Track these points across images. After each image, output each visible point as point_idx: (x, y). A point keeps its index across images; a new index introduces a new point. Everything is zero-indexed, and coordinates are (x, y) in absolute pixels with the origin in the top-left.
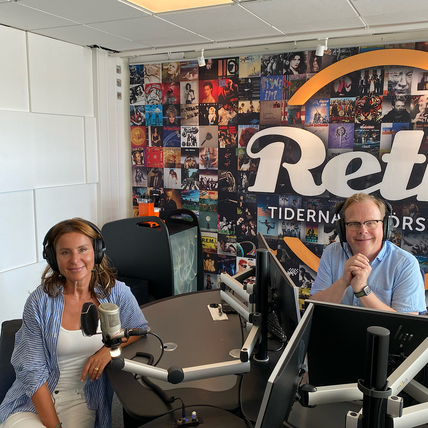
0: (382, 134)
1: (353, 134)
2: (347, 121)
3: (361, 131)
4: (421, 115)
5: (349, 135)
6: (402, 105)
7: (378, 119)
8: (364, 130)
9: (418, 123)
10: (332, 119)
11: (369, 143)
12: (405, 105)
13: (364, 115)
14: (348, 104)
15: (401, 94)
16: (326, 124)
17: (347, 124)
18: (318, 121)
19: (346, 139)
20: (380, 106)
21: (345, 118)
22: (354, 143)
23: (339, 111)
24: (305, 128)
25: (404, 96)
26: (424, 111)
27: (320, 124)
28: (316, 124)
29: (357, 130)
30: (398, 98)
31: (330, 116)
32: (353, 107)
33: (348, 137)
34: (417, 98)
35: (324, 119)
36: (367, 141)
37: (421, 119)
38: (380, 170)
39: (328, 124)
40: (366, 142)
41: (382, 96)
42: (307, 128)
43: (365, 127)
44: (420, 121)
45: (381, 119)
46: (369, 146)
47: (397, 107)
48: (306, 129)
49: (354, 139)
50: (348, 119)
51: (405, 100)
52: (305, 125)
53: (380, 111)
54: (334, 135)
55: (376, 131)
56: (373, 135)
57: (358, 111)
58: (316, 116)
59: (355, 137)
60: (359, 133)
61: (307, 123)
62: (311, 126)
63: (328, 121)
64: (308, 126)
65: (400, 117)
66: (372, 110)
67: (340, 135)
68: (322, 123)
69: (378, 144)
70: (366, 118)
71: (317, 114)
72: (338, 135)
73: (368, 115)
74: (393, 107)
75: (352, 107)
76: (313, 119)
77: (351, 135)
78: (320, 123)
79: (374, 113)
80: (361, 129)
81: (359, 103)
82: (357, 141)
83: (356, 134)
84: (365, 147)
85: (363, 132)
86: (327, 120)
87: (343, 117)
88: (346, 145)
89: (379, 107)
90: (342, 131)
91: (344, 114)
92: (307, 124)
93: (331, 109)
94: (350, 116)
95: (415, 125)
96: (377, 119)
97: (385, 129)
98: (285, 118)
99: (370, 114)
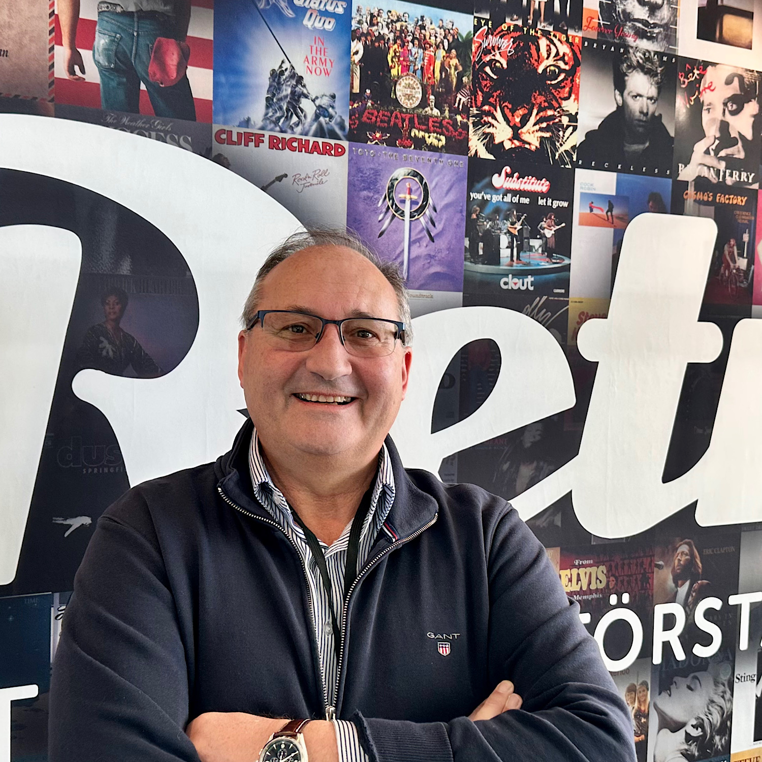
0: (581, 224)
1: (461, 212)
2: (435, 142)
3: (496, 198)
4: (707, 152)
5: (444, 217)
6: (650, 95)
7: (562, 150)
8: (508, 199)
9: (701, 183)
10: (364, 119)
11: (529, 264)
12: (659, 93)
13: (510, 118)
14: (438, 47)
15: (645, 40)
16: (333, 142)
17: (438, 154)
18: (288, 118)
19: (432, 239)
20: (572, 81)
21: (424, 122)
22: (468, 263)
23: (399, 77)
24: (217, 148)
25: (656, 53)
26: (718, 135)
27: (304, 138)
28: (280, 135)
29: (479, 196)
30: (634, 59)
31: (353, 97)
32: (461, 68)
33: (439, 227)
34: (696, 72)
35: (322, 111)
36: (521, 254)
37: (709, 167)
38: (569, 401)
39: (345, 144)
40: (515, 258)
41: (580, 34)
42: (227, 150)
43: (514, 184)
44: (706, 176)
45: (574, 148)
46: (530, 279)
47: (630, 101)
48: (220, 160)
49: (467, 243)
50: (439, 127)
51: (659, 70)
52: (216, 128)
53: (569, 106)
54: (376, 211)
55: (555, 206)
56: (543, 224)
57: (482, 92)
58: (279, 83)
59: (471, 228)
60: (488, 210)
61: (225, 122)
62: (252, 144)
63: (342, 127)
64: (235, 138)
65: (641, 147)
66: (540, 99)
67: (403, 213)
68: (315, 135)
69: (563, 274)
70: (516, 136)
71: (282, 73)
72: (392, 211)
73: (524, 120)
74: (619, 98)
75: (456, 69)
76: (264, 102)
77: (455, 221)
78: (298, 129)
79: (550, 113)
80: (496, 190)
81: (487, 52)
82: (481, 252)
83: (474, 216)
84: (511, 286)
85: (505, 207)
86: (337, 118)
87: (418, 116)
88: (433, 270)
89: (567, 89)
90: (410, 191)
91: (420, 96)
92: (227, 128)
93: (357, 58)
94: (447, 113)
95: (691, 190)
96: (558, 144)
97: (592, 199)
98: (75, 60)
99: (533, 120)
